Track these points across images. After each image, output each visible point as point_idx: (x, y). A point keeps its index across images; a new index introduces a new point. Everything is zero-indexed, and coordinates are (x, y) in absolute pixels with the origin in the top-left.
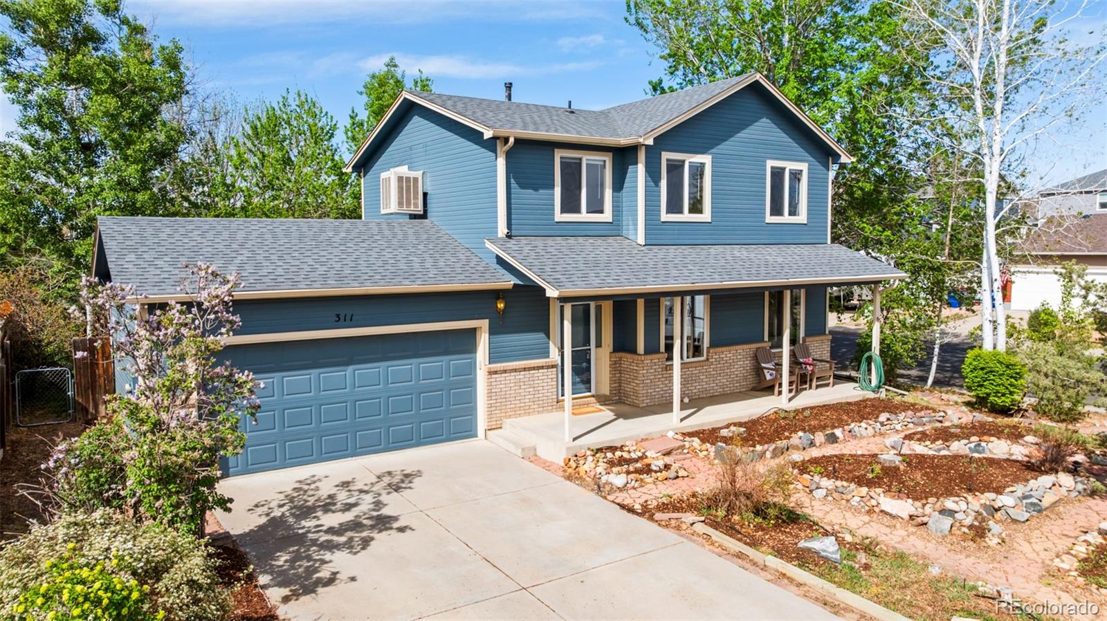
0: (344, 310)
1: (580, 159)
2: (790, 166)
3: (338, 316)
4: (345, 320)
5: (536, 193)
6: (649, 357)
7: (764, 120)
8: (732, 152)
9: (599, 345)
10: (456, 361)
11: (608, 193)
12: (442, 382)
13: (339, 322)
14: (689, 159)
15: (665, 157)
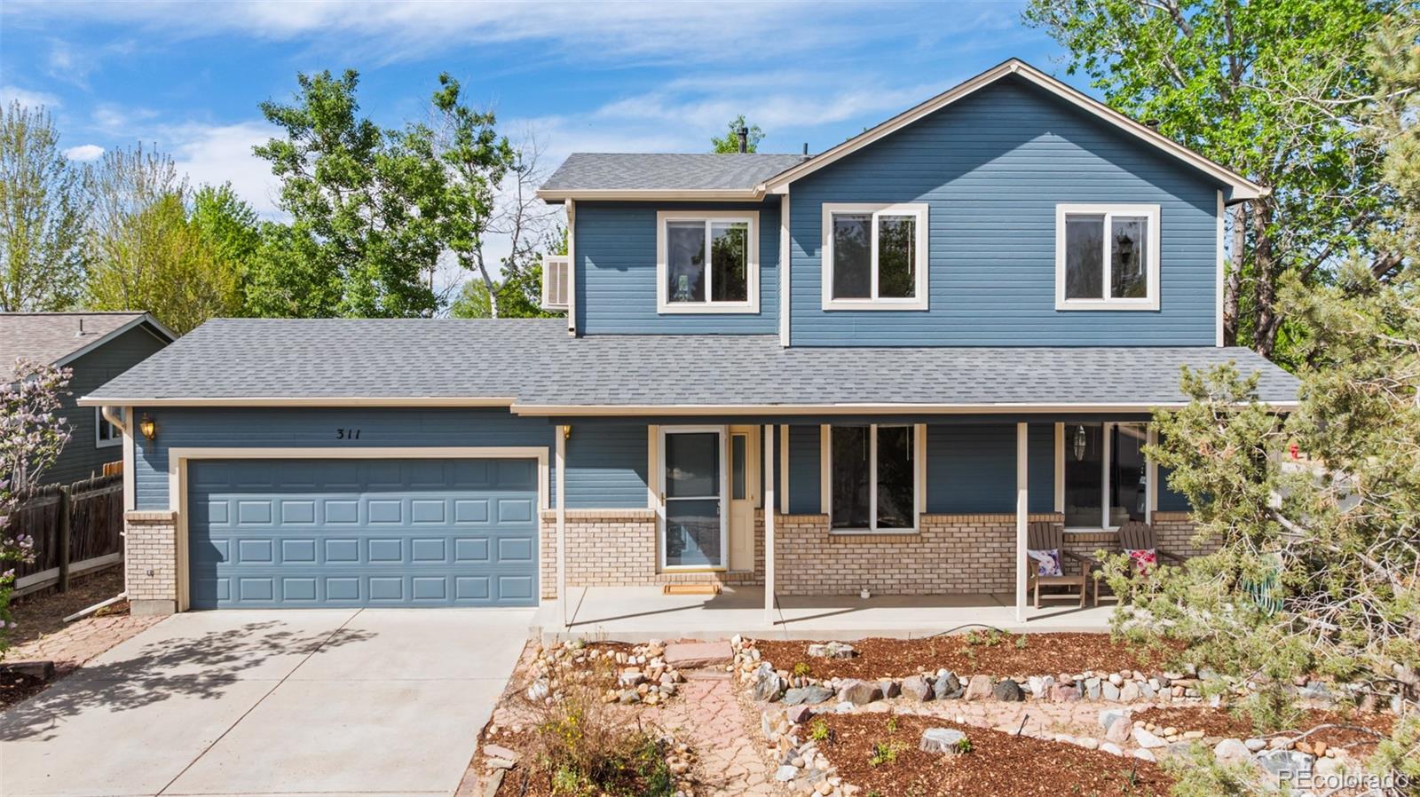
0: (349, 425)
1: (703, 223)
2: (1112, 212)
3: (341, 431)
4: (350, 437)
5: (624, 273)
6: (796, 519)
7: (1048, 137)
8: (975, 196)
9: (738, 493)
10: (508, 500)
11: (752, 271)
12: (486, 526)
13: (342, 439)
14: (879, 213)
15: (829, 210)
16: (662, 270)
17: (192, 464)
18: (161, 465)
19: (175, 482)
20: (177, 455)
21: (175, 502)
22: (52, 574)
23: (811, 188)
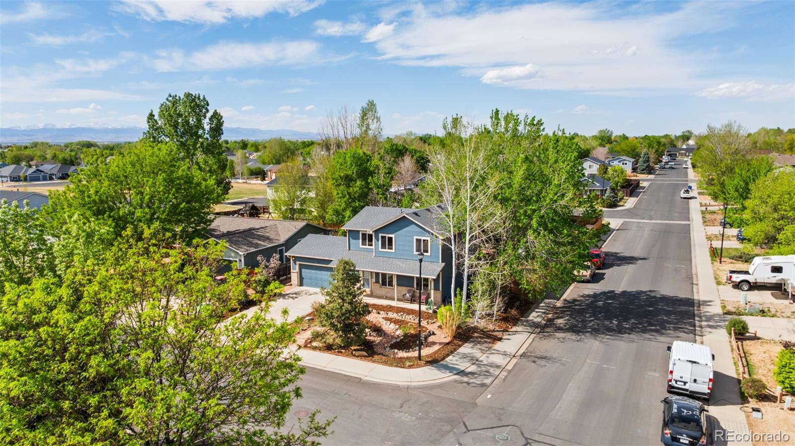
2: (422, 238)
4: (319, 262)
5: (356, 241)
6: (376, 284)
7: (411, 226)
8: (401, 234)
14: (388, 236)
15: (380, 235)
16: (361, 240)
17: (300, 264)
18: (296, 264)
19: (297, 267)
20: (297, 263)
21: (297, 270)
22: (285, 277)
23: (377, 232)
